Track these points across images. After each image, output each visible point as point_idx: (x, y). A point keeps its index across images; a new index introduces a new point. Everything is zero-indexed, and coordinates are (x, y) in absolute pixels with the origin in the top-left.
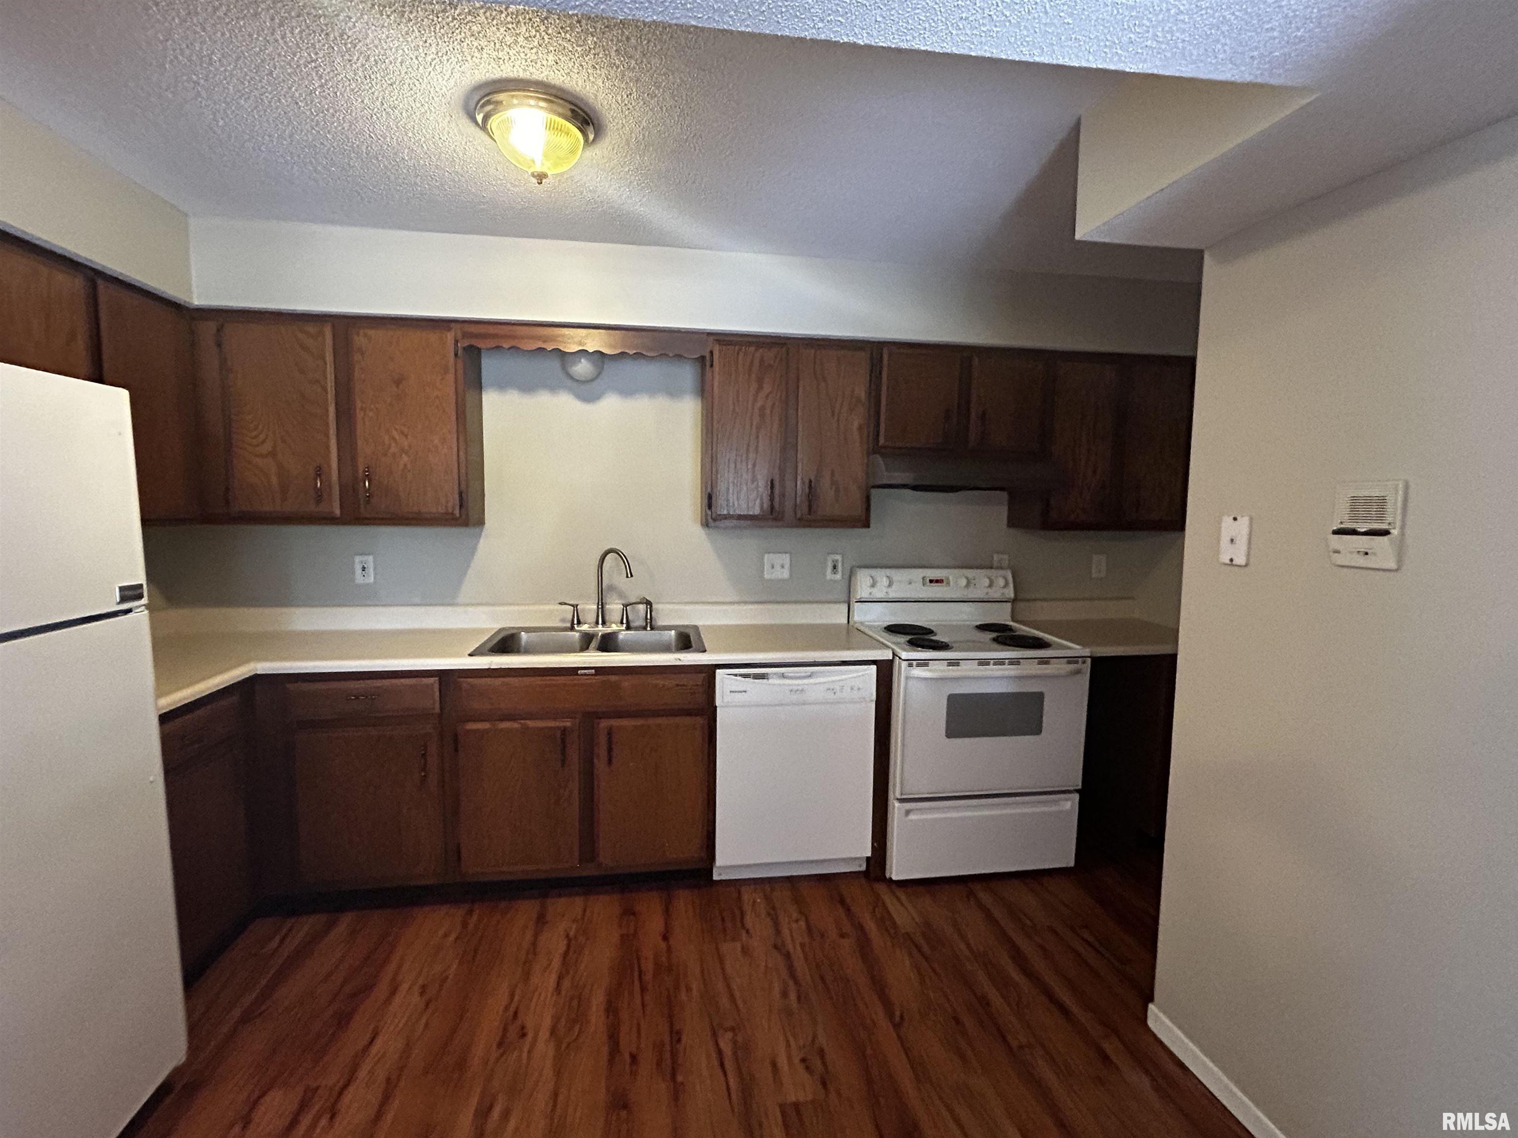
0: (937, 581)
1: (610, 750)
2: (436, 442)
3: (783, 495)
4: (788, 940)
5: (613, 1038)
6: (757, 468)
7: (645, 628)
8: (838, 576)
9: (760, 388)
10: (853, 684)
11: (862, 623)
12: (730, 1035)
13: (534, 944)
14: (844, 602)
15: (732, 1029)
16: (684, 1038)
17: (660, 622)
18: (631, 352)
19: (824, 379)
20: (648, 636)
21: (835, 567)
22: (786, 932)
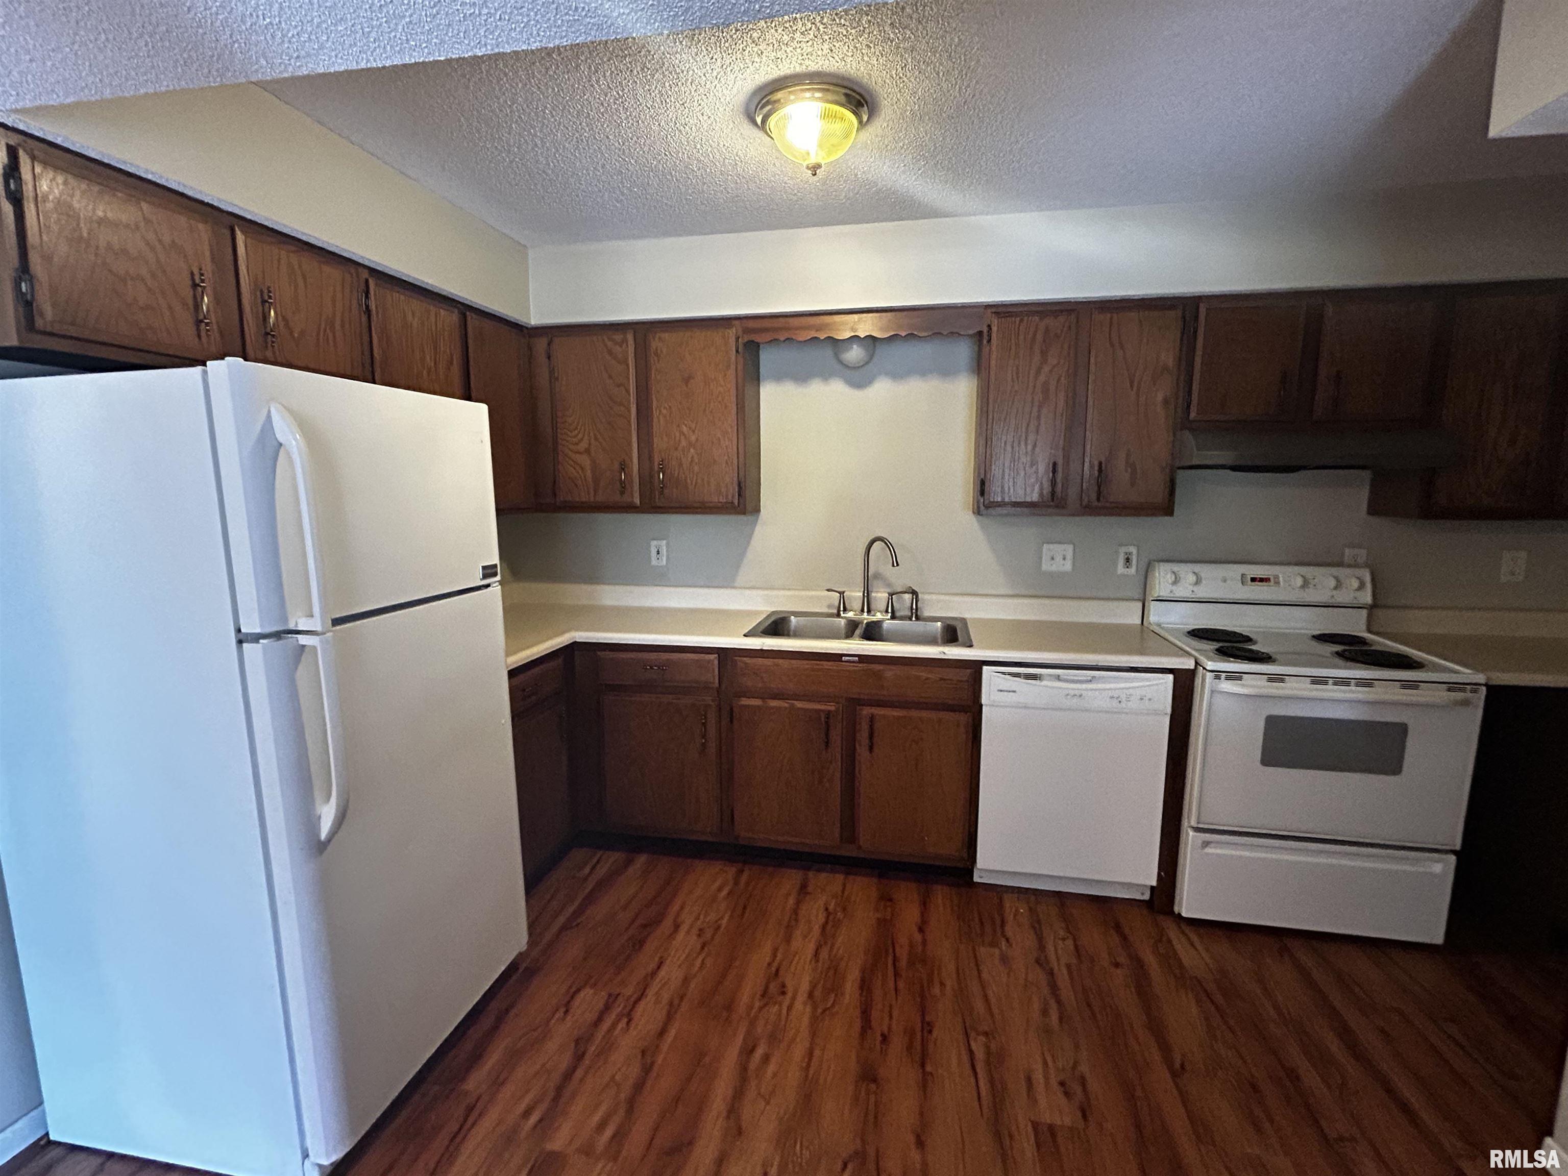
0: (1261, 580)
1: (871, 736)
2: (719, 435)
3: (1066, 478)
4: (1052, 956)
5: (866, 1014)
6: (1037, 449)
7: (910, 619)
8: (1132, 570)
9: (1044, 360)
10: (1144, 693)
11: (1159, 625)
12: (982, 1039)
13: (796, 912)
14: (1139, 600)
15: (986, 1034)
16: (935, 1033)
17: (927, 613)
18: (903, 334)
19: (1122, 347)
20: (912, 626)
21: (1128, 560)
22: (1050, 948)
